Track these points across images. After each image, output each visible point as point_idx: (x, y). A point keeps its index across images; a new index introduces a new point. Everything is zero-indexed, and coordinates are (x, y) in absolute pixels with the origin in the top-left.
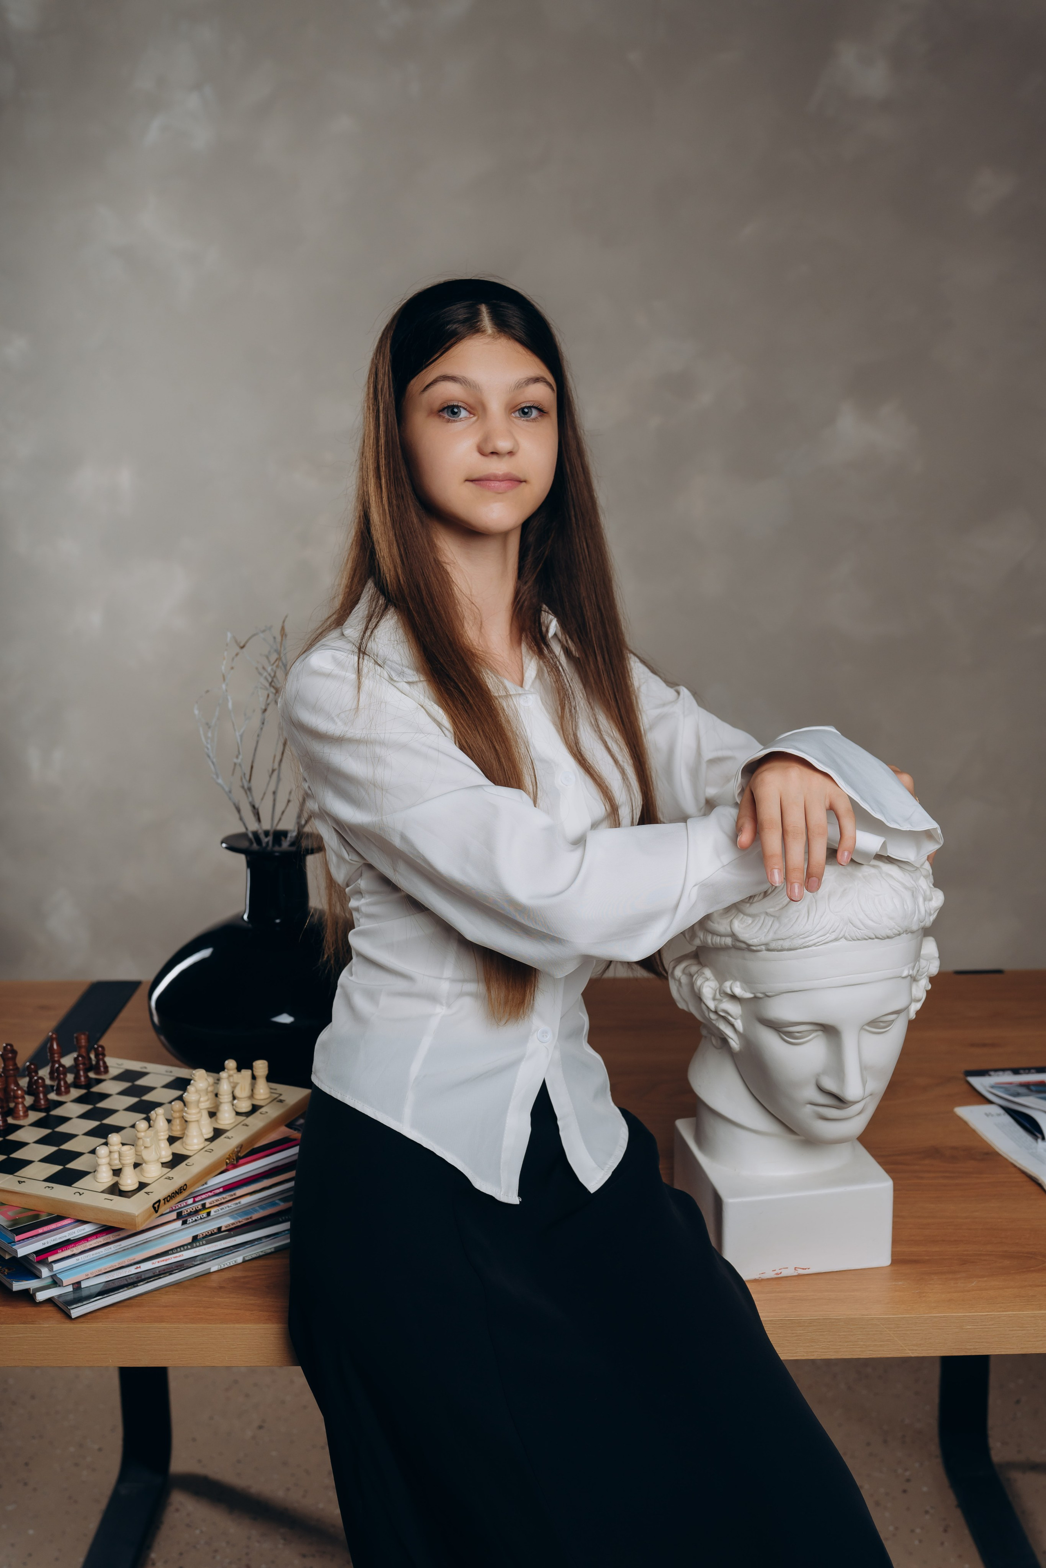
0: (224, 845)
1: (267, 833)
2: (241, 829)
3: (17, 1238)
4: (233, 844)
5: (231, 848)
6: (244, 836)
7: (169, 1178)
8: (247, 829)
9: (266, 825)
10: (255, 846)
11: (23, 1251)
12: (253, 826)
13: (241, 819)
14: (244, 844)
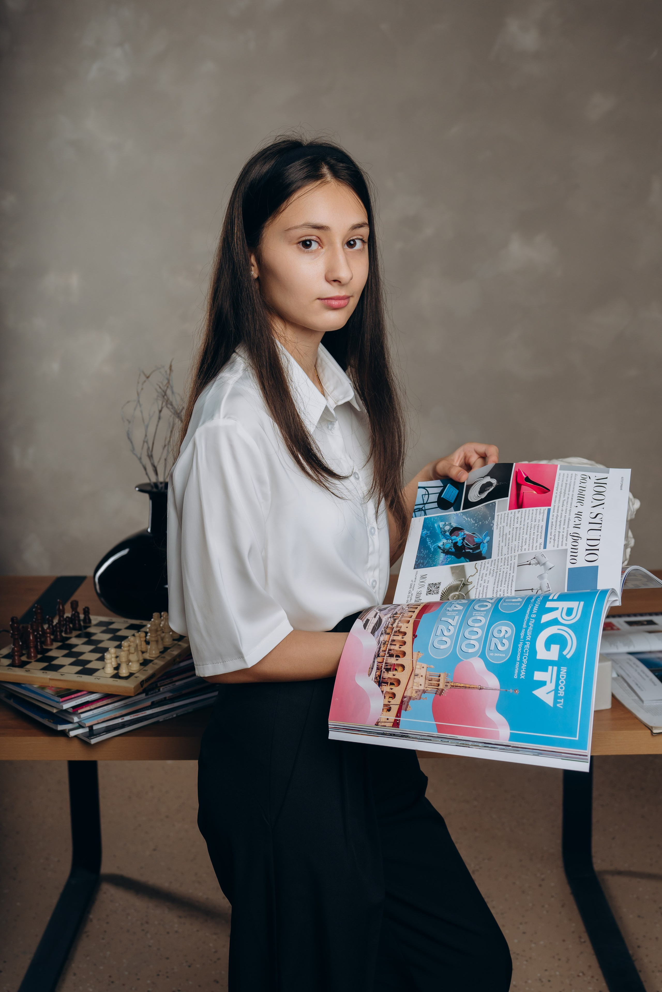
0: (137, 489)
1: (161, 483)
2: (146, 481)
3: (61, 700)
4: (142, 489)
5: (141, 490)
6: (149, 484)
7: (145, 670)
8: (150, 480)
9: (161, 479)
10: (155, 490)
11: (66, 706)
12: (154, 479)
13: (147, 474)
14: (149, 488)
